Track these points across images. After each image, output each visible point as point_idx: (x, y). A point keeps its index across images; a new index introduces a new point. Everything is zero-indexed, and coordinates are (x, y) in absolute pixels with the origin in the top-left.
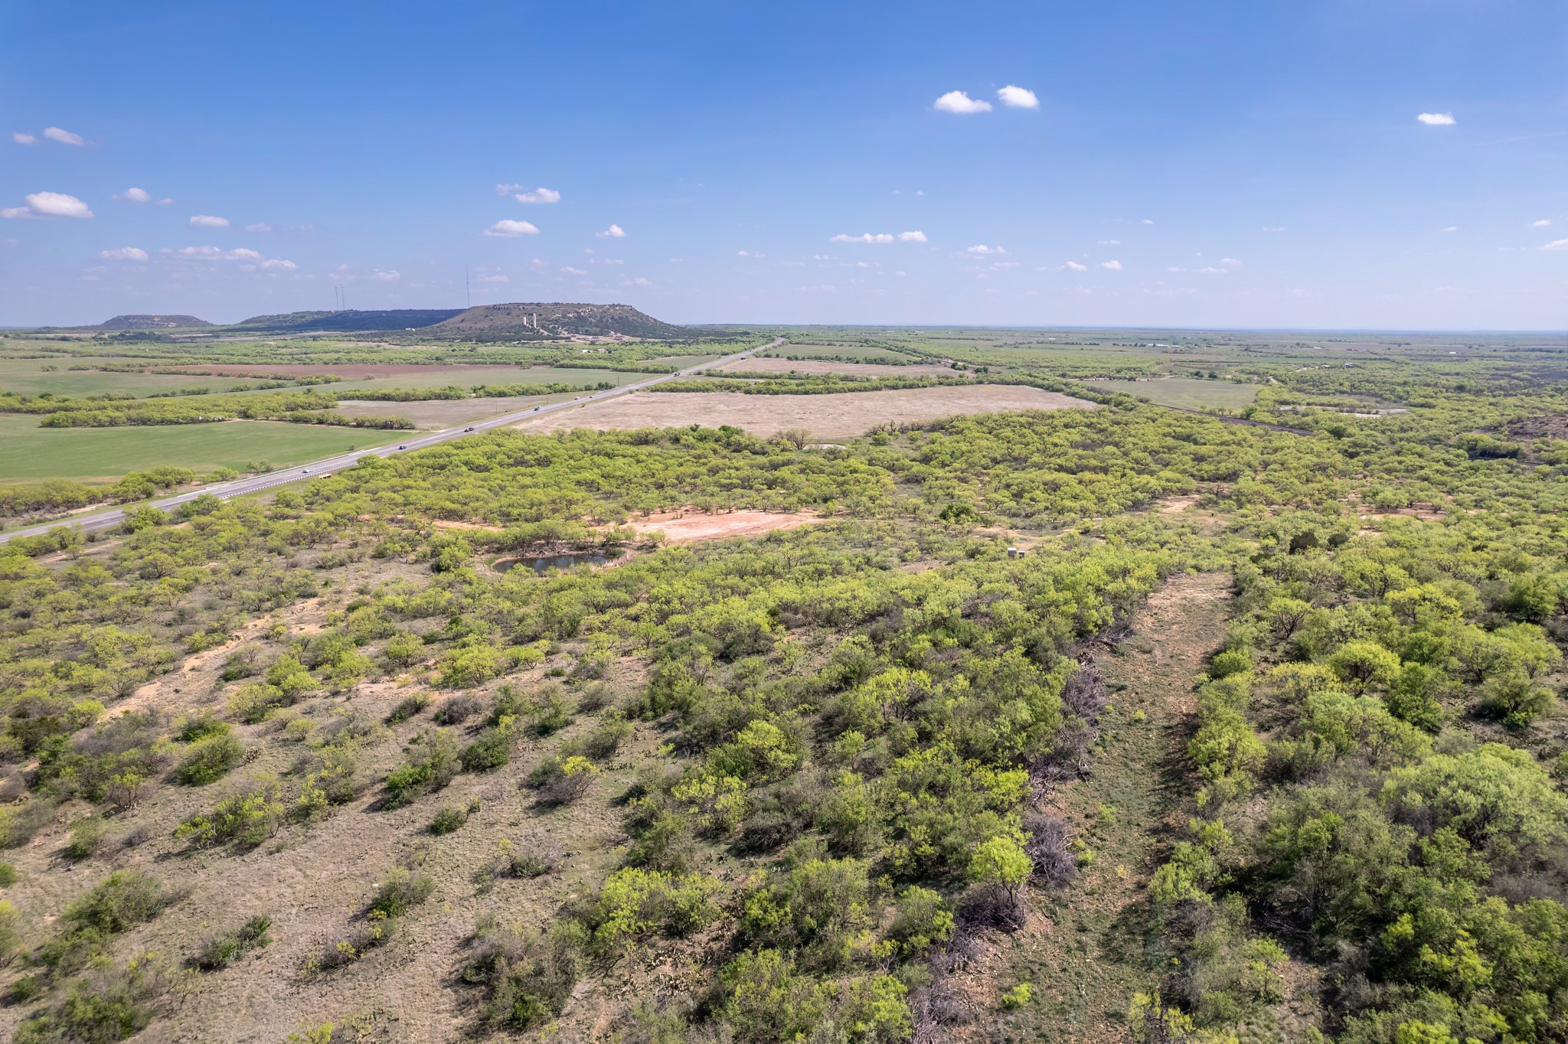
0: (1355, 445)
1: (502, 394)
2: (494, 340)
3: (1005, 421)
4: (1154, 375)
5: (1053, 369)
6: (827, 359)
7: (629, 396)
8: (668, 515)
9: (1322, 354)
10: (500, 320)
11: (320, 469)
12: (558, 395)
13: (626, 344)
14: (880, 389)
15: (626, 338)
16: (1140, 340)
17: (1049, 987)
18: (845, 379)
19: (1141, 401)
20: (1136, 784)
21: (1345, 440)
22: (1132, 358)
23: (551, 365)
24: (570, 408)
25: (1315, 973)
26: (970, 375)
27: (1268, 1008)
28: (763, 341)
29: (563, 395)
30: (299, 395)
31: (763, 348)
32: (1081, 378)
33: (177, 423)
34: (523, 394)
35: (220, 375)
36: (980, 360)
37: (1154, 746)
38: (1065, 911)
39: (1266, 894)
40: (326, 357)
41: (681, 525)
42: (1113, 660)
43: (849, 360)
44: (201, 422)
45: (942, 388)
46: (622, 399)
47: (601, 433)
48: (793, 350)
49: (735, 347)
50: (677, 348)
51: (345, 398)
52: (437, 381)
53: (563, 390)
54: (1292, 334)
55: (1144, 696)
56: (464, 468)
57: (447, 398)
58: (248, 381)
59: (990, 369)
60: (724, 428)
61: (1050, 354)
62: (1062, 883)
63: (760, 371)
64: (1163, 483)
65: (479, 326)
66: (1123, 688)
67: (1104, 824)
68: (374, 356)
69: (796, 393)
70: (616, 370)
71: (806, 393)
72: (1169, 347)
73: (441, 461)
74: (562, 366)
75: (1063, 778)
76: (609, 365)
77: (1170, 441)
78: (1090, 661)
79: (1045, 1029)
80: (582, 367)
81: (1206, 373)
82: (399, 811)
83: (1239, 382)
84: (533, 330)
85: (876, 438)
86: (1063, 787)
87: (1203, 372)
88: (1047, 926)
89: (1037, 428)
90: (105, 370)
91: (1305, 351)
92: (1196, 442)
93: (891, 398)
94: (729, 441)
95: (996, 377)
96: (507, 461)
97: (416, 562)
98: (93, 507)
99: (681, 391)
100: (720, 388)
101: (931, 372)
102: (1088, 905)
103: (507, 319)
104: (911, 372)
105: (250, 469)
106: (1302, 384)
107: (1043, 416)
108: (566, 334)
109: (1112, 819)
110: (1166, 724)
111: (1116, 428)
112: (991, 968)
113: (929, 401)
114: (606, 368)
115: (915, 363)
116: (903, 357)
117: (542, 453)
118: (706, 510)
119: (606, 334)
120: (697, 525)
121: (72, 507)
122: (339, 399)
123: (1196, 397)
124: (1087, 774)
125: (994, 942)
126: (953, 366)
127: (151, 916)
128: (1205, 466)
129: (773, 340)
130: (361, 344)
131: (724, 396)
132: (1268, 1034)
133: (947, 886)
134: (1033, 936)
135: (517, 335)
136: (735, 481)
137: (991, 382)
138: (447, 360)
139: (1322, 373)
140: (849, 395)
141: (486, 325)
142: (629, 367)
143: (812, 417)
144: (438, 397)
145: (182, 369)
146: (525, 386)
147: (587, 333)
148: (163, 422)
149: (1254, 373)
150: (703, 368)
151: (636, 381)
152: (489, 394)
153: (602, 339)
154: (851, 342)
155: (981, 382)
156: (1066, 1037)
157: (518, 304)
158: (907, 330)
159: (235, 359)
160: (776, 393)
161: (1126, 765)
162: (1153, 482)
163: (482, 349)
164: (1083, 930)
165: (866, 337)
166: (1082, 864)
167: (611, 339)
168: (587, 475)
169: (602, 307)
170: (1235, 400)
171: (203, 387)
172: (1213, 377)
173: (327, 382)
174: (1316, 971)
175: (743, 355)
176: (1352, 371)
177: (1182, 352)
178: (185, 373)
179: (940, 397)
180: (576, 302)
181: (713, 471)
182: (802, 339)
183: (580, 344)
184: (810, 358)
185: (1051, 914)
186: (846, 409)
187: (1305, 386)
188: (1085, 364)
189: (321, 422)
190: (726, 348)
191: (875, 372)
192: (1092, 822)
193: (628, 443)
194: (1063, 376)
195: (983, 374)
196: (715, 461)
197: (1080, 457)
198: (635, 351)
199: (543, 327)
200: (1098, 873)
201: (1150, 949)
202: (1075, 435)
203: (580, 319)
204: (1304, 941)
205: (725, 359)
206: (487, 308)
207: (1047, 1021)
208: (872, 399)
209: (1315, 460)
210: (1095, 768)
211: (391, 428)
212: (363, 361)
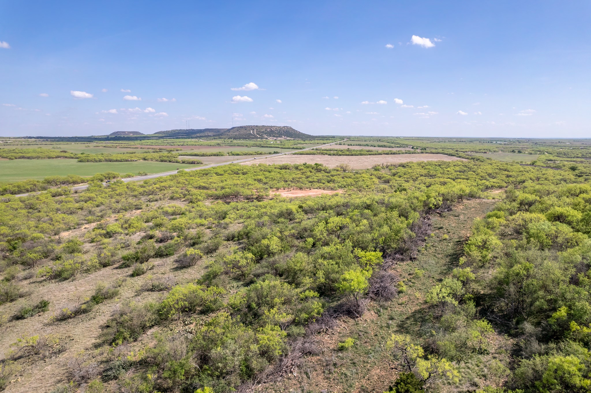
0: (581, 173)
1: (238, 155)
2: (240, 138)
3: (430, 164)
4: (495, 151)
5: (453, 149)
6: (363, 145)
7: (285, 156)
8: (286, 190)
9: (570, 145)
10: (243, 132)
11: (164, 175)
12: (259, 155)
13: (288, 140)
14: (382, 154)
15: (288, 138)
16: (491, 141)
17: (366, 342)
18: (369, 151)
19: (487, 159)
20: (437, 263)
21: (577, 171)
22: (486, 146)
23: (259, 146)
24: (261, 159)
25: (511, 341)
26: (419, 151)
27: (480, 356)
28: (340, 140)
29: (261, 155)
30: (165, 154)
31: (339, 142)
32: (464, 152)
33: (121, 161)
34: (246, 155)
35: (141, 148)
36: (424, 146)
37: (450, 248)
38: (385, 311)
39: (491, 305)
40: (179, 144)
41: (290, 193)
42: (440, 219)
43: (372, 146)
44: (129, 161)
45: (407, 154)
46: (282, 156)
47: (269, 165)
48: (350, 142)
49: (328, 141)
50: (307, 142)
51: (182, 155)
52: (215, 151)
53: (261, 154)
54: (557, 139)
55: (450, 231)
56: (214, 175)
57: (218, 155)
58: (150, 150)
59: (427, 149)
60: (316, 164)
61: (452, 145)
62: (387, 299)
63: (336, 149)
64: (492, 183)
65: (235, 134)
66: (441, 228)
67: (417, 277)
68: (196, 143)
69: (348, 155)
70: (282, 148)
71: (352, 155)
72: (502, 143)
73: (207, 172)
74: (262, 147)
75: (402, 260)
76: (280, 146)
77: (497, 171)
78: (429, 219)
79: (356, 361)
80: (270, 147)
81: (517, 151)
82: (124, 269)
83: (531, 154)
84: (254, 135)
85: (376, 169)
86: (402, 264)
87: (515, 151)
88: (374, 316)
89: (442, 166)
90: (105, 147)
91: (562, 144)
92: (508, 171)
93: (385, 157)
94: (318, 168)
95: (429, 151)
96: (231, 173)
97: (184, 201)
98: (82, 184)
99: (305, 154)
100: (319, 154)
101: (403, 150)
102: (398, 309)
103: (245, 131)
104: (394, 150)
105: (140, 174)
106: (559, 155)
107: (445, 163)
108: (266, 137)
109: (421, 275)
110: (457, 240)
111: (475, 166)
112: (340, 333)
113: (400, 158)
114: (278, 147)
115: (398, 147)
116: (393, 145)
117: (245, 170)
118: (301, 189)
119: (281, 137)
120: (296, 193)
121: (76, 184)
122: (179, 155)
123: (511, 159)
124: (415, 258)
125: (345, 322)
126: (412, 148)
127: (12, 301)
128: (511, 179)
129: (343, 139)
130: (193, 140)
131: (320, 156)
132: (476, 368)
133: (332, 299)
134: (366, 320)
135: (248, 137)
136: (315, 180)
137: (426, 153)
138: (222, 145)
139: (569, 151)
140: (369, 156)
141: (237, 133)
142: (288, 147)
143: (352, 163)
144: (215, 155)
145: (129, 146)
146: (247, 152)
147: (274, 136)
148: (117, 161)
149: (538, 151)
150: (315, 148)
151: (288, 152)
152: (233, 155)
153: (279, 138)
154: (373, 140)
155: (422, 153)
156: (365, 365)
157: (249, 126)
158: (397, 137)
159: (148, 144)
160: (340, 155)
161: (435, 256)
162: (487, 183)
163: (235, 141)
164: (392, 319)
165: (379, 139)
166: (400, 292)
167: (283, 138)
168: (259, 177)
169: (280, 127)
170: (528, 159)
171: (134, 151)
172: (519, 152)
173: (177, 150)
174: (511, 340)
175: (331, 144)
176: (583, 150)
177: (507, 144)
178: (130, 148)
179: (405, 157)
180: (270, 125)
181: (307, 177)
182: (355, 139)
183: (271, 140)
184: (356, 145)
185: (378, 312)
186: (367, 160)
187: (561, 155)
188: (466, 148)
189: (170, 162)
190: (325, 142)
191: (381, 150)
192: (411, 276)
193: (278, 168)
194: (457, 151)
195: (424, 150)
196: (309, 174)
197: (457, 175)
198: (290, 142)
199: (258, 134)
200: (407, 296)
201: (423, 328)
202: (457, 168)
203: (271, 131)
204: (507, 326)
205: (324, 145)
206: (238, 127)
207: (359, 357)
208: (377, 157)
209: (561, 177)
210: (420, 257)
211: (194, 163)
212: (192, 145)
